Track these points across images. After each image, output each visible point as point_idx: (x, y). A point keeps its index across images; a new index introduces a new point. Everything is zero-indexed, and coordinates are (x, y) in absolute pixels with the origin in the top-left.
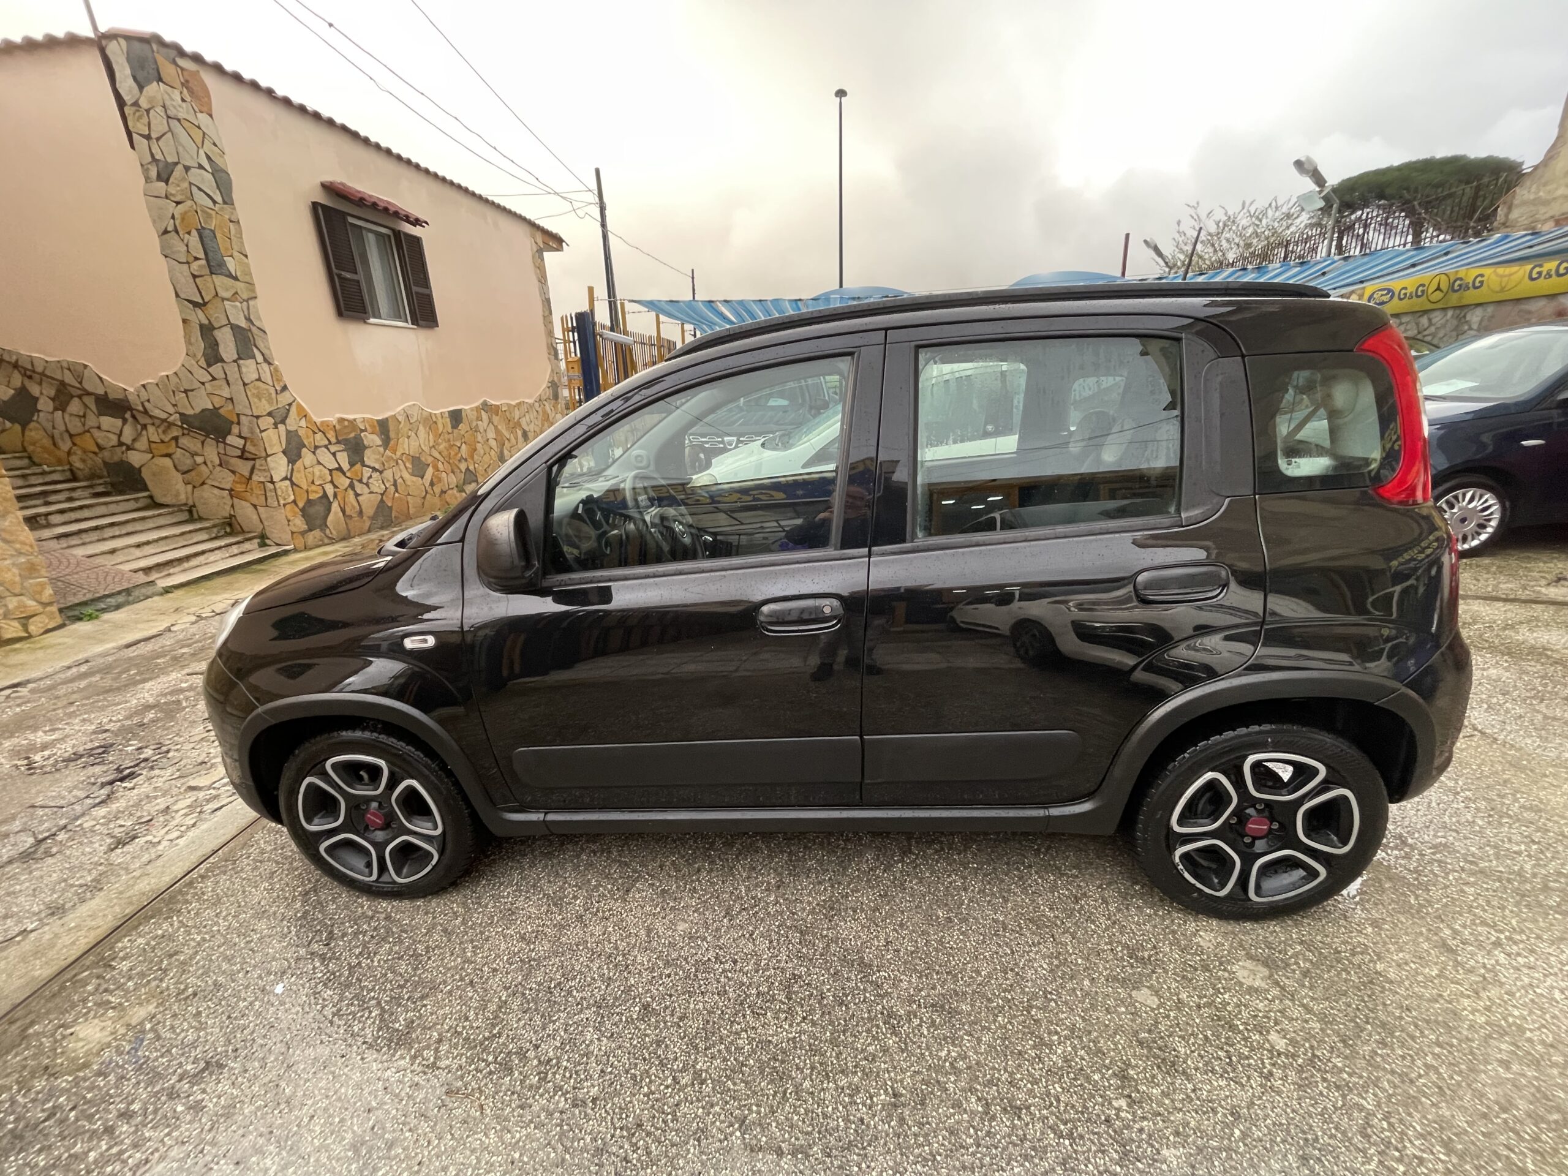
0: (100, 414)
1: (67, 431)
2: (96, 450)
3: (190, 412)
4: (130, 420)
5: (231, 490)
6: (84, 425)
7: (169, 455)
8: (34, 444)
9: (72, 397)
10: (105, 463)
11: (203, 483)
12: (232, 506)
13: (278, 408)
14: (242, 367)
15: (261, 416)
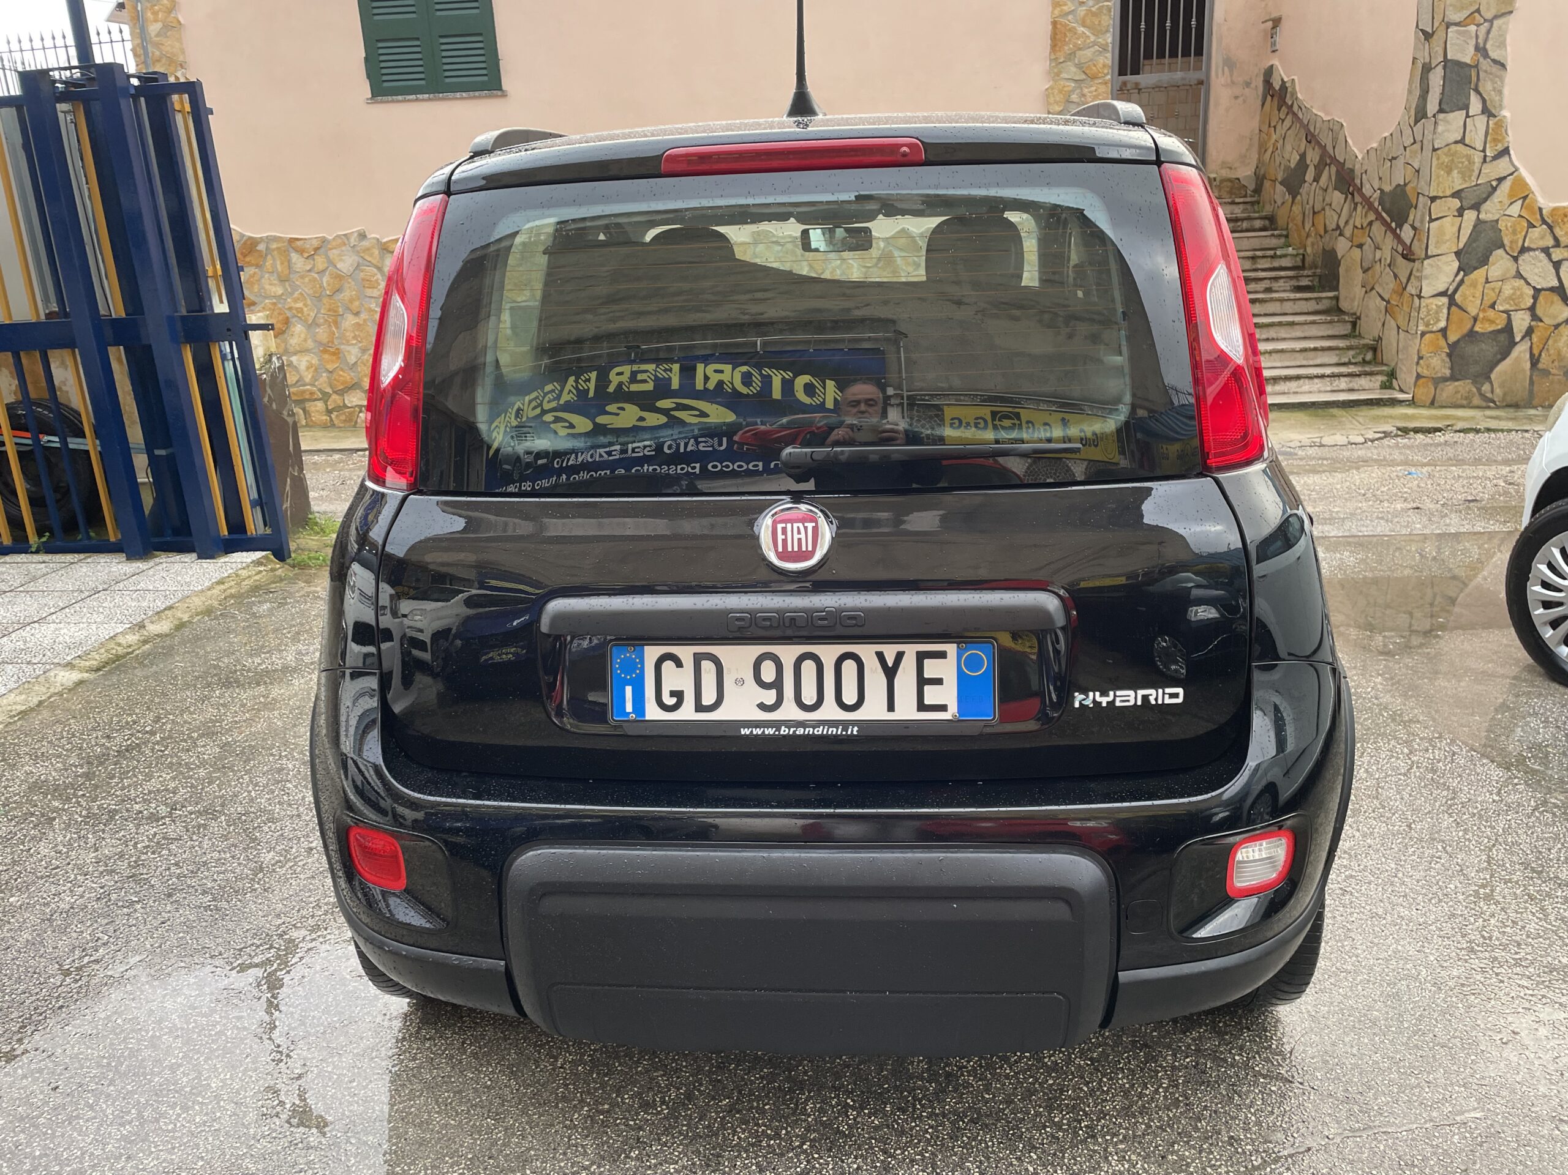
0: (1335, 189)
1: (1313, 207)
2: (1322, 233)
3: (1387, 189)
4: (1349, 196)
5: (1388, 302)
6: (1324, 201)
7: (1360, 246)
8: (1293, 221)
9: (1326, 164)
10: (1324, 251)
11: (1373, 289)
12: (1383, 324)
13: (1477, 185)
14: (1440, 123)
15: (1441, 198)
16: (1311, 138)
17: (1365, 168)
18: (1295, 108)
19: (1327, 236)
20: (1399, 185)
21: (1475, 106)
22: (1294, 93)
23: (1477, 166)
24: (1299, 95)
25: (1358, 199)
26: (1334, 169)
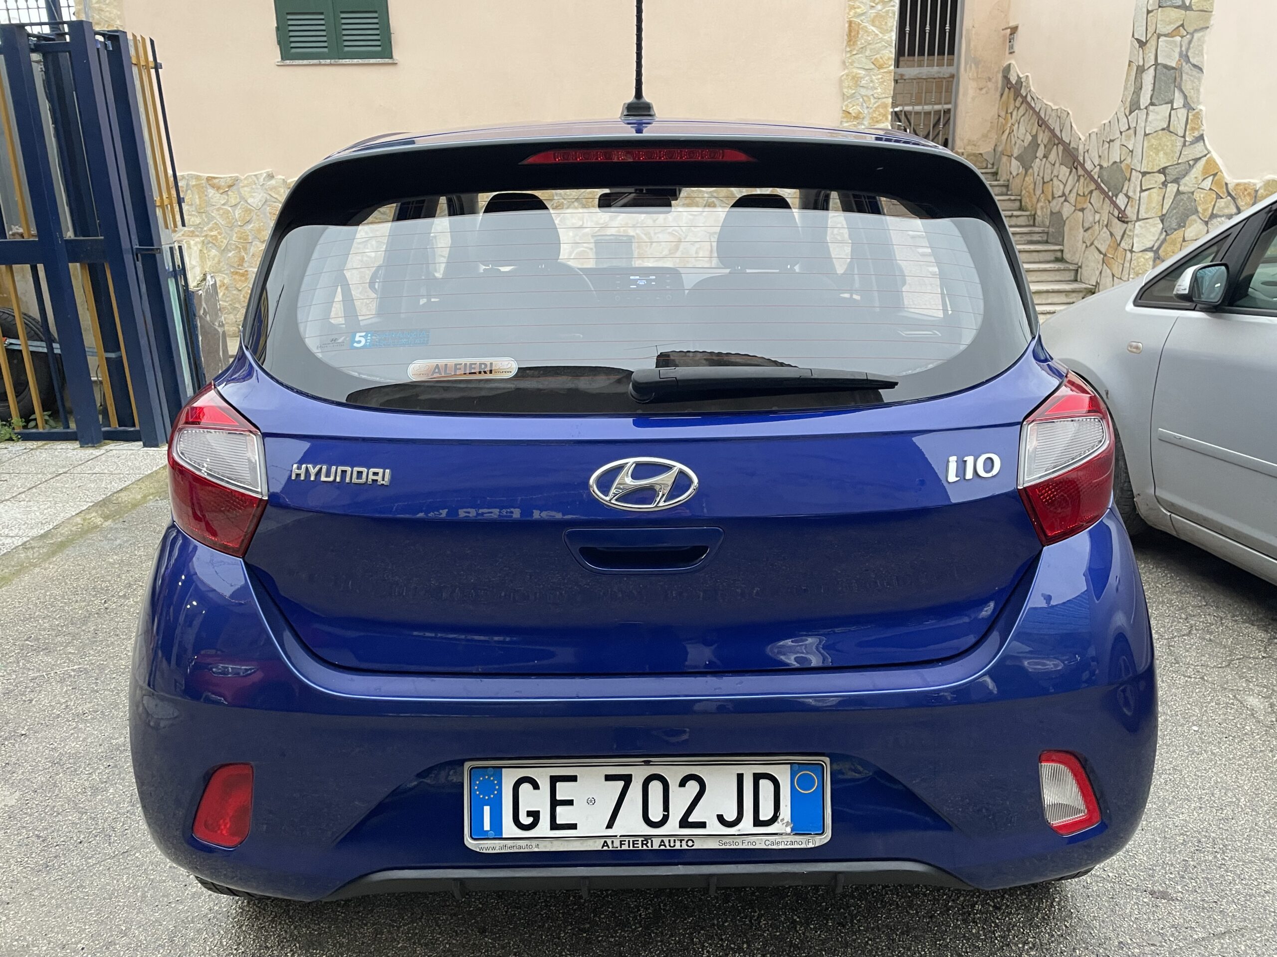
0: (1061, 164)
1: (1043, 178)
2: (1050, 199)
3: (1105, 165)
4: (1074, 170)
5: (1105, 255)
6: (1052, 173)
7: (1082, 210)
8: (1025, 189)
9: (1055, 144)
10: (1052, 213)
11: (1092, 244)
12: (1101, 273)
13: (1178, 164)
14: (1151, 114)
15: (1149, 173)
16: (1042, 123)
17: (1087, 148)
18: (1029, 98)
19: (1054, 202)
20: (1115, 162)
21: (1178, 102)
22: (1028, 86)
23: (1179, 148)
24: (1032, 89)
25: (1081, 172)
26: (1061, 147)
